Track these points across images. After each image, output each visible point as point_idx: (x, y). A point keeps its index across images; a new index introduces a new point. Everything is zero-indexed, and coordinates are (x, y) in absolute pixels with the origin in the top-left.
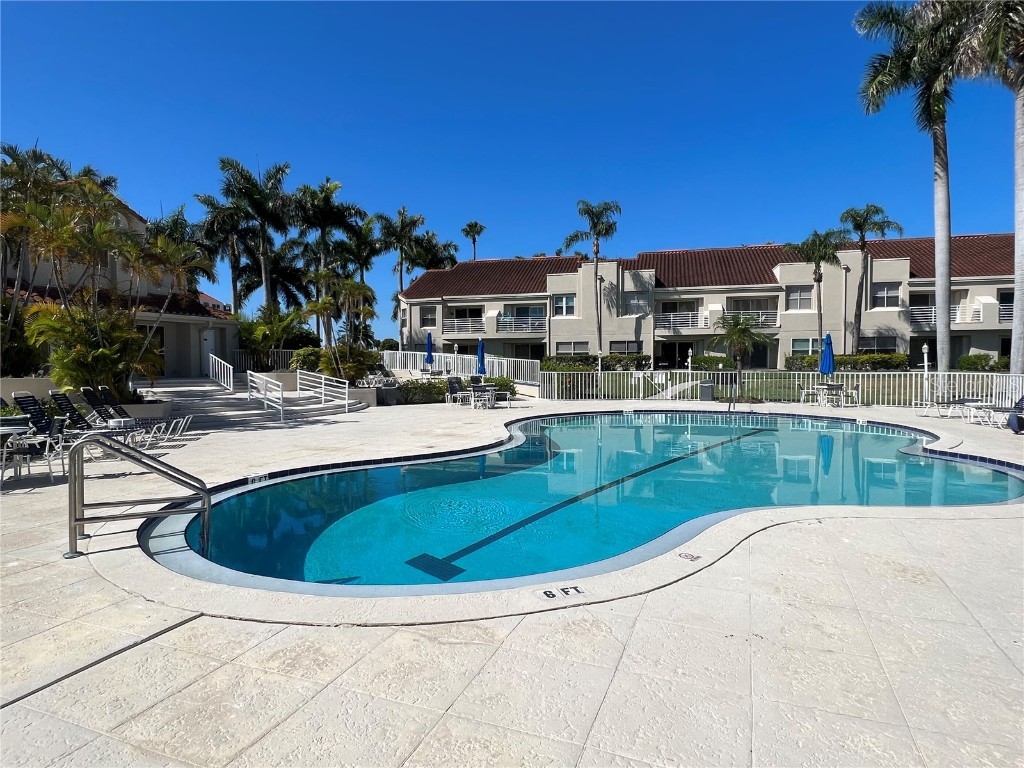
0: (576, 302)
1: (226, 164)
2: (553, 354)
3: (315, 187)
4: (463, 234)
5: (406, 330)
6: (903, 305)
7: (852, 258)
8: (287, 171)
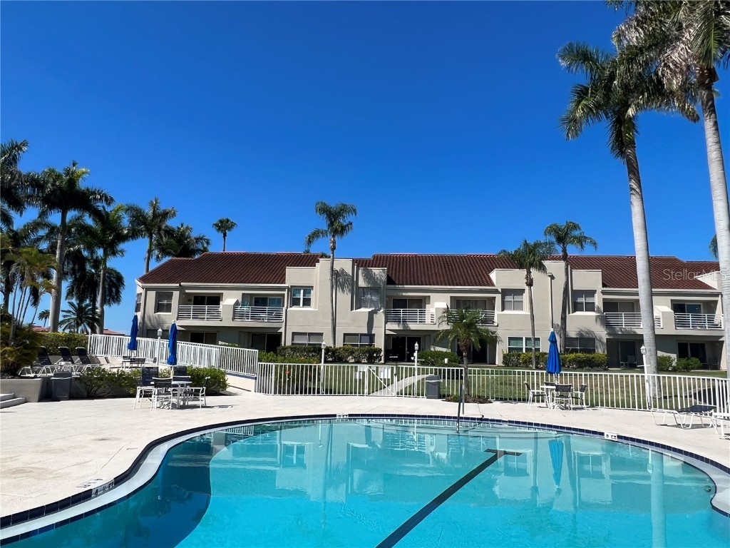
0: (313, 296)
2: (289, 343)
3: (60, 170)
4: (214, 230)
5: (139, 315)
6: (599, 311)
7: (556, 267)
8: (25, 149)
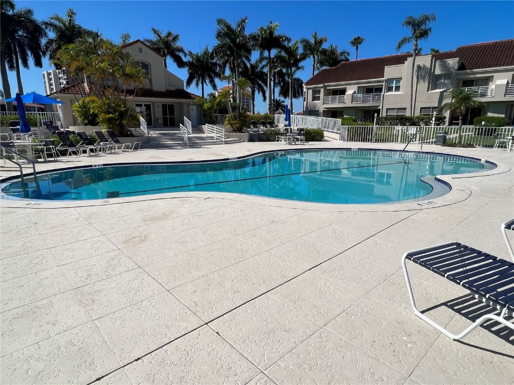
0: (401, 84)
1: (220, 22)
2: (384, 115)
3: (265, 28)
5: (305, 103)
8: (247, 21)
